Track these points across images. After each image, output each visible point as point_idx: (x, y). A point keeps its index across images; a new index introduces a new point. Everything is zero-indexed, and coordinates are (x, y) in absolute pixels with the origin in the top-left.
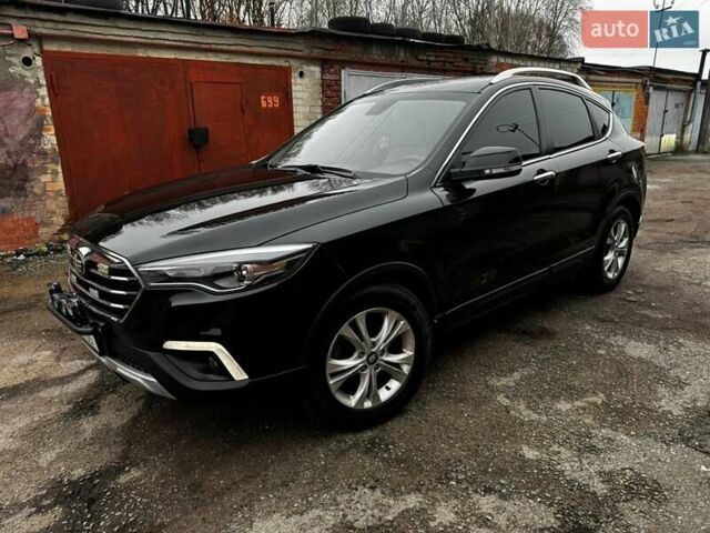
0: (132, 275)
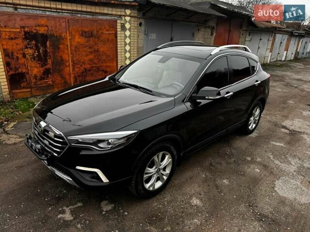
0: (64, 139)
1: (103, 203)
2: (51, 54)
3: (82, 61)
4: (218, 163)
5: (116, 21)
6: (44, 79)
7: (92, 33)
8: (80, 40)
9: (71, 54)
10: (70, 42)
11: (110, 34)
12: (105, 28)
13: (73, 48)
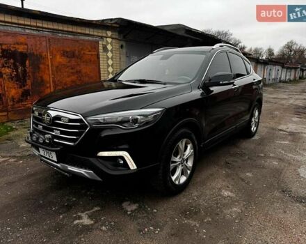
1: (125, 205)
2: (30, 74)
3: (64, 82)
4: (233, 161)
5: (97, 43)
6: (22, 101)
7: (74, 53)
8: (61, 60)
9: (53, 74)
10: (51, 62)
11: (92, 55)
12: (87, 48)
13: (55, 68)
